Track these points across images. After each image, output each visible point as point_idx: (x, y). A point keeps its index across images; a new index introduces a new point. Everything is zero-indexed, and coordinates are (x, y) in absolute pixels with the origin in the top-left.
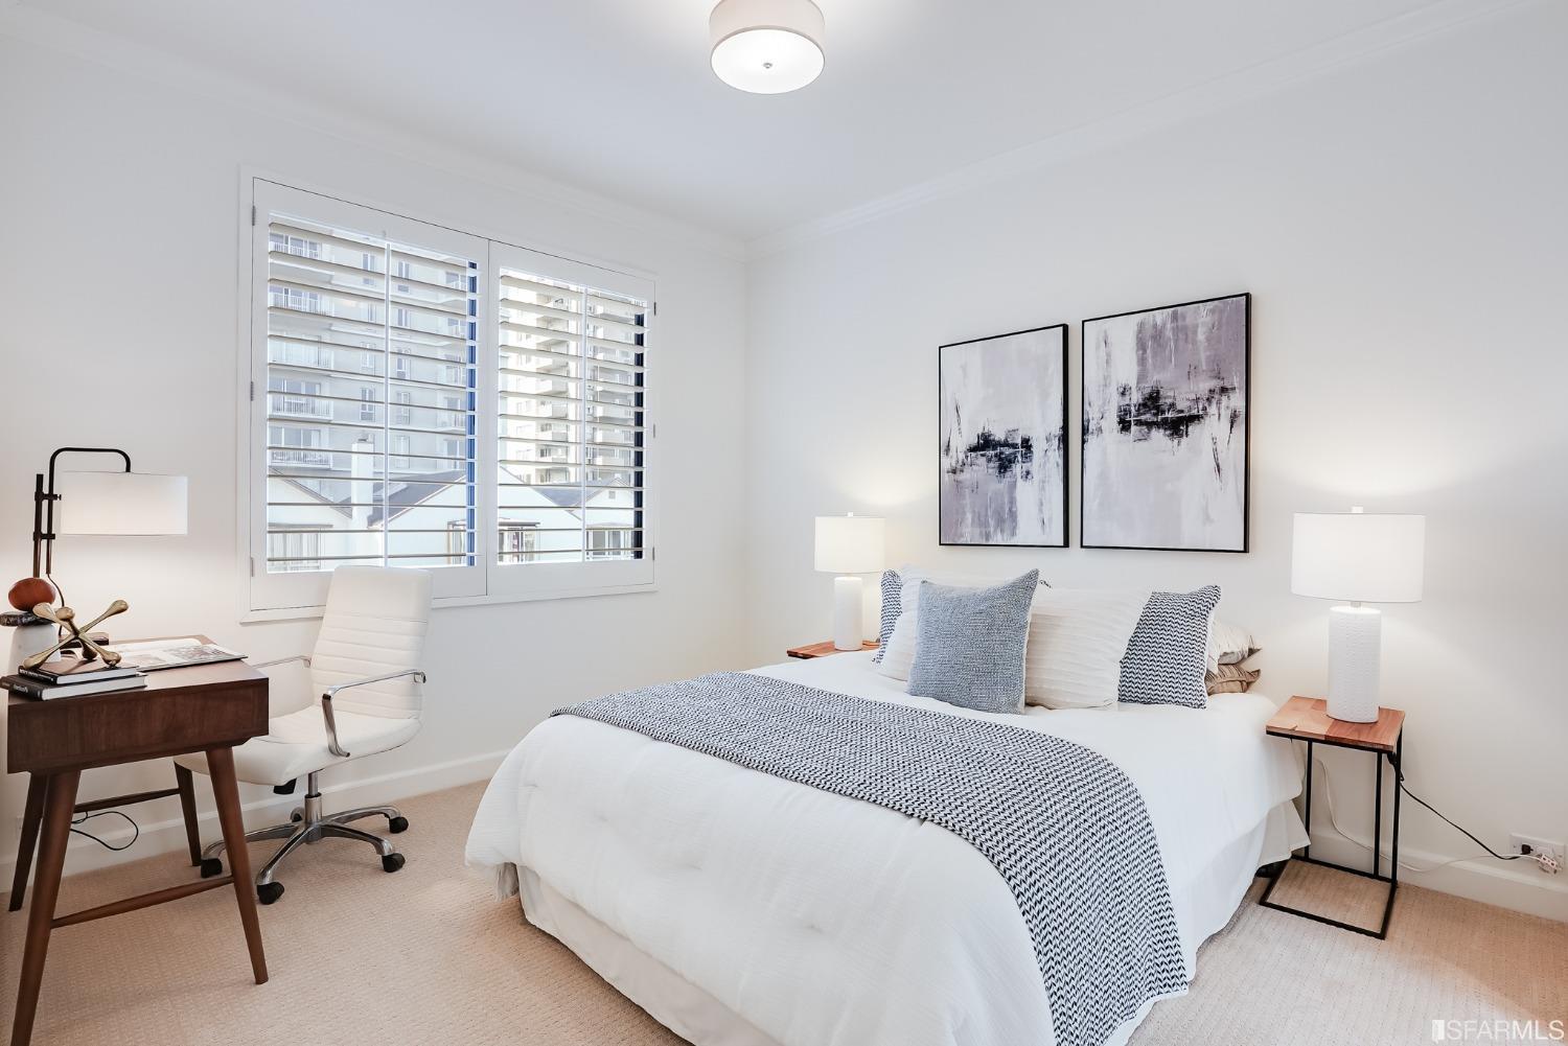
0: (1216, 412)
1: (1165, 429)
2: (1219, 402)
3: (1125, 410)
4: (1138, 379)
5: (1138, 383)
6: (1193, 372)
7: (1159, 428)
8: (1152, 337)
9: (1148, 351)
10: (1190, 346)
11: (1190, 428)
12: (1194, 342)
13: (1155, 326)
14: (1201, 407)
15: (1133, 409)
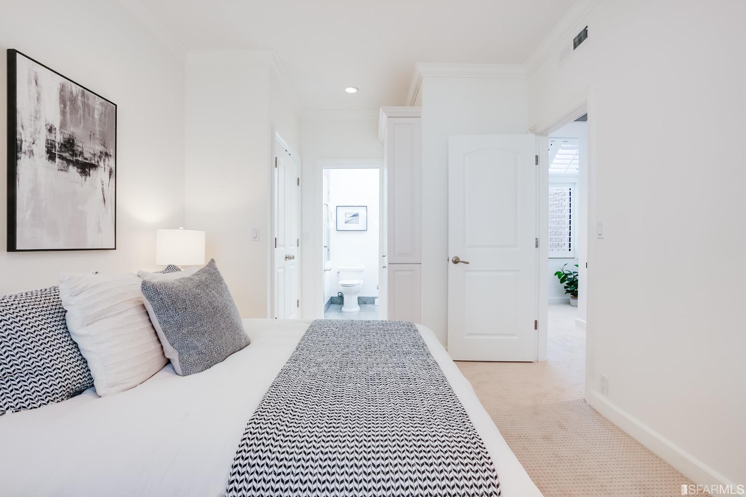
0: (103, 166)
1: (78, 168)
2: (104, 161)
3: (51, 144)
4: (61, 124)
5: (60, 128)
6: (92, 136)
7: (74, 166)
8: (70, 100)
9: (68, 108)
10: (91, 119)
11: (91, 172)
12: (93, 118)
13: (71, 93)
14: (96, 160)
15: (57, 145)
